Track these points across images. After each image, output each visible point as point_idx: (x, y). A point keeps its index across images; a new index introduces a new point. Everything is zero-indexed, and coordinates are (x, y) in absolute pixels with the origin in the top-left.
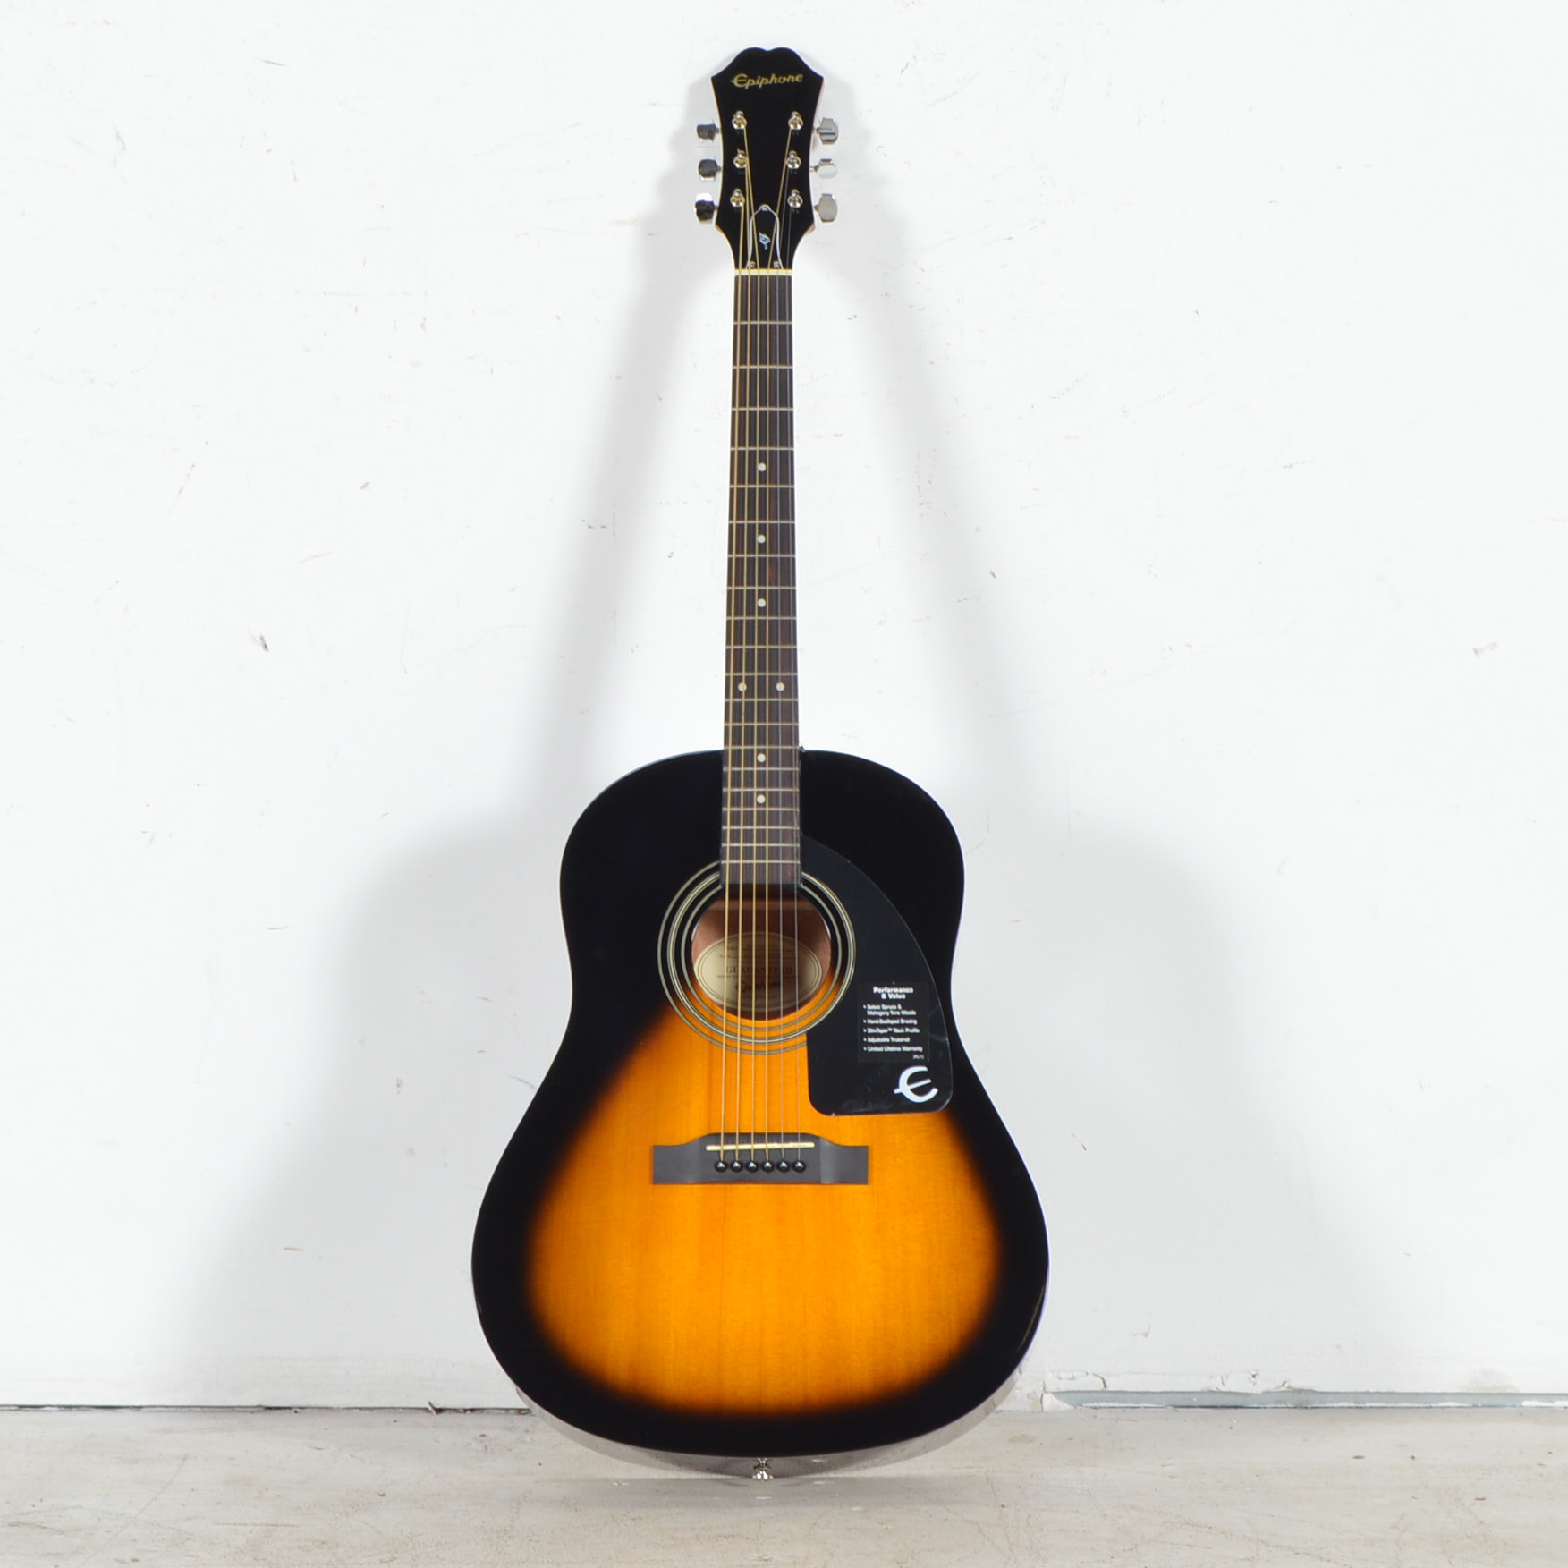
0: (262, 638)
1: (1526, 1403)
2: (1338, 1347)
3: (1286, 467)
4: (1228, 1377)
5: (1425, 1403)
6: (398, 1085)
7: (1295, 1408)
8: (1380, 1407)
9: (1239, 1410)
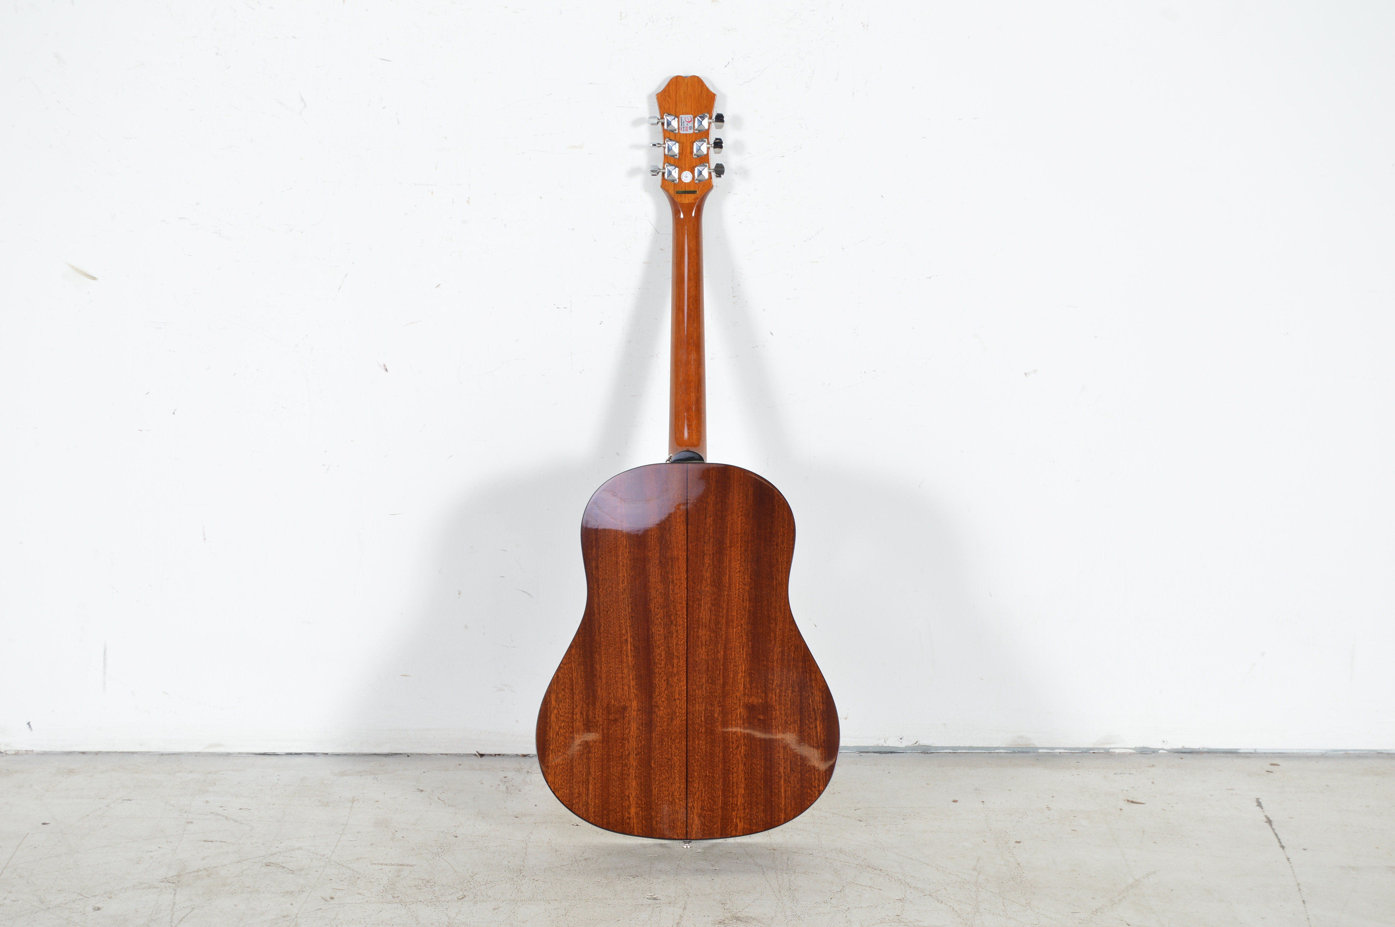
0: (384, 365)
1: (1040, 751)
2: (945, 724)
3: (928, 278)
4: (888, 740)
5: (988, 751)
6: (459, 594)
7: (922, 753)
8: (965, 752)
9: (893, 754)
